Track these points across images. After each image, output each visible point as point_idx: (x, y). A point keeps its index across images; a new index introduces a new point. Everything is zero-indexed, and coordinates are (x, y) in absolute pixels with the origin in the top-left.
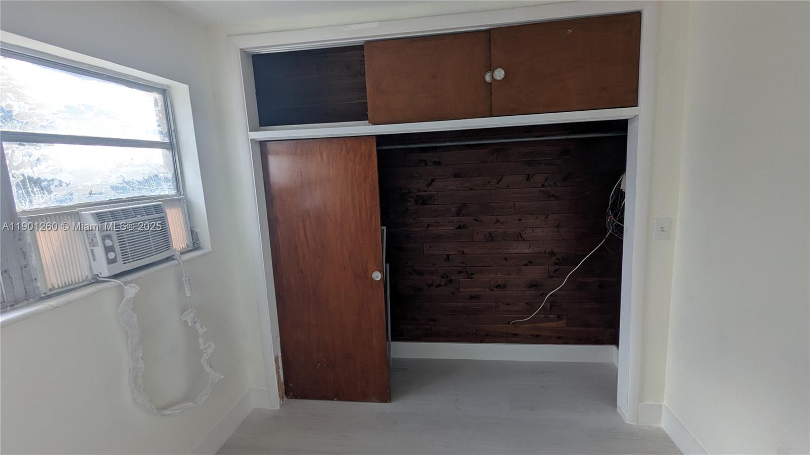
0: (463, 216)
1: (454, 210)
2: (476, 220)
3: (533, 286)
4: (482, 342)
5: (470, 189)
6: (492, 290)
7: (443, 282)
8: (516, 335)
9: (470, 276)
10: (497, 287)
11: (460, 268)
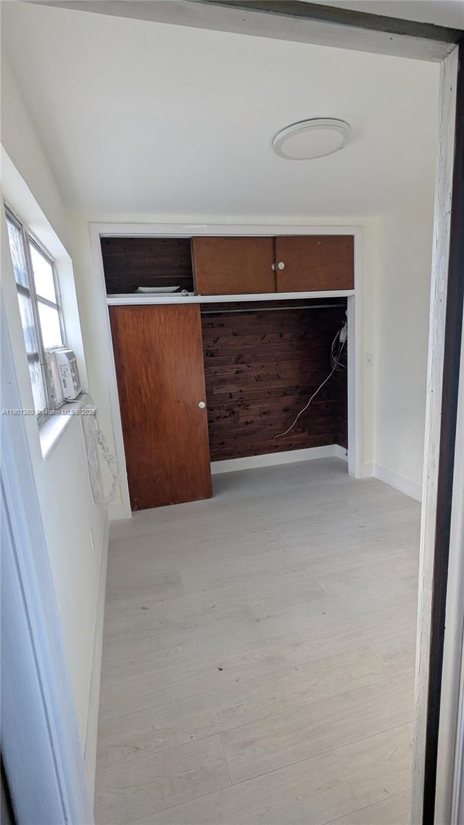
0: (240, 364)
1: (233, 360)
2: (249, 367)
3: (287, 410)
4: (255, 455)
5: (245, 344)
6: (261, 416)
7: (228, 413)
8: (277, 446)
9: (246, 407)
10: (264, 414)
11: (239, 403)
